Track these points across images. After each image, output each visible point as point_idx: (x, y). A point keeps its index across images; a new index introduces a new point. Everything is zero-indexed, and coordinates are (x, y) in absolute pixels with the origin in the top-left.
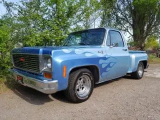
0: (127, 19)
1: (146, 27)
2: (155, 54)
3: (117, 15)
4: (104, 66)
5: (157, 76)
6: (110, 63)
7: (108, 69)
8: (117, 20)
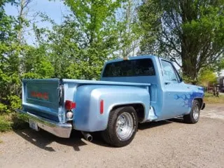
0: (174, 45)
1: (199, 56)
2: (211, 91)
3: (161, 41)
5: (211, 117)
8: (161, 47)
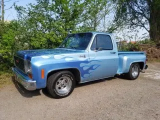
4: (85, 69)
6: (93, 66)
7: (90, 71)
